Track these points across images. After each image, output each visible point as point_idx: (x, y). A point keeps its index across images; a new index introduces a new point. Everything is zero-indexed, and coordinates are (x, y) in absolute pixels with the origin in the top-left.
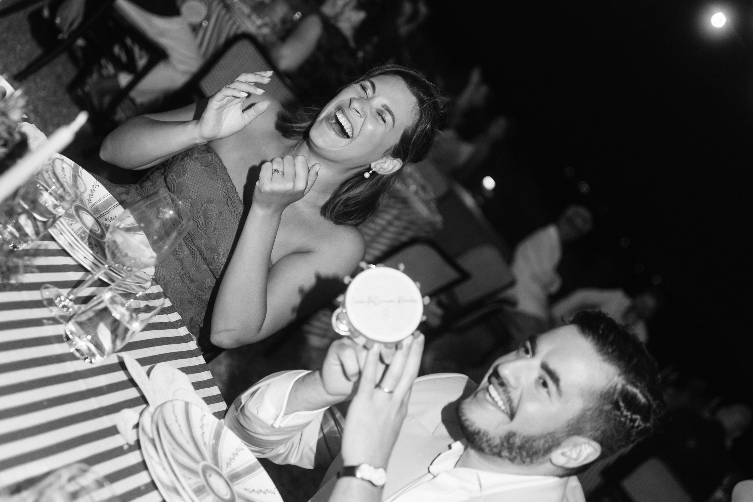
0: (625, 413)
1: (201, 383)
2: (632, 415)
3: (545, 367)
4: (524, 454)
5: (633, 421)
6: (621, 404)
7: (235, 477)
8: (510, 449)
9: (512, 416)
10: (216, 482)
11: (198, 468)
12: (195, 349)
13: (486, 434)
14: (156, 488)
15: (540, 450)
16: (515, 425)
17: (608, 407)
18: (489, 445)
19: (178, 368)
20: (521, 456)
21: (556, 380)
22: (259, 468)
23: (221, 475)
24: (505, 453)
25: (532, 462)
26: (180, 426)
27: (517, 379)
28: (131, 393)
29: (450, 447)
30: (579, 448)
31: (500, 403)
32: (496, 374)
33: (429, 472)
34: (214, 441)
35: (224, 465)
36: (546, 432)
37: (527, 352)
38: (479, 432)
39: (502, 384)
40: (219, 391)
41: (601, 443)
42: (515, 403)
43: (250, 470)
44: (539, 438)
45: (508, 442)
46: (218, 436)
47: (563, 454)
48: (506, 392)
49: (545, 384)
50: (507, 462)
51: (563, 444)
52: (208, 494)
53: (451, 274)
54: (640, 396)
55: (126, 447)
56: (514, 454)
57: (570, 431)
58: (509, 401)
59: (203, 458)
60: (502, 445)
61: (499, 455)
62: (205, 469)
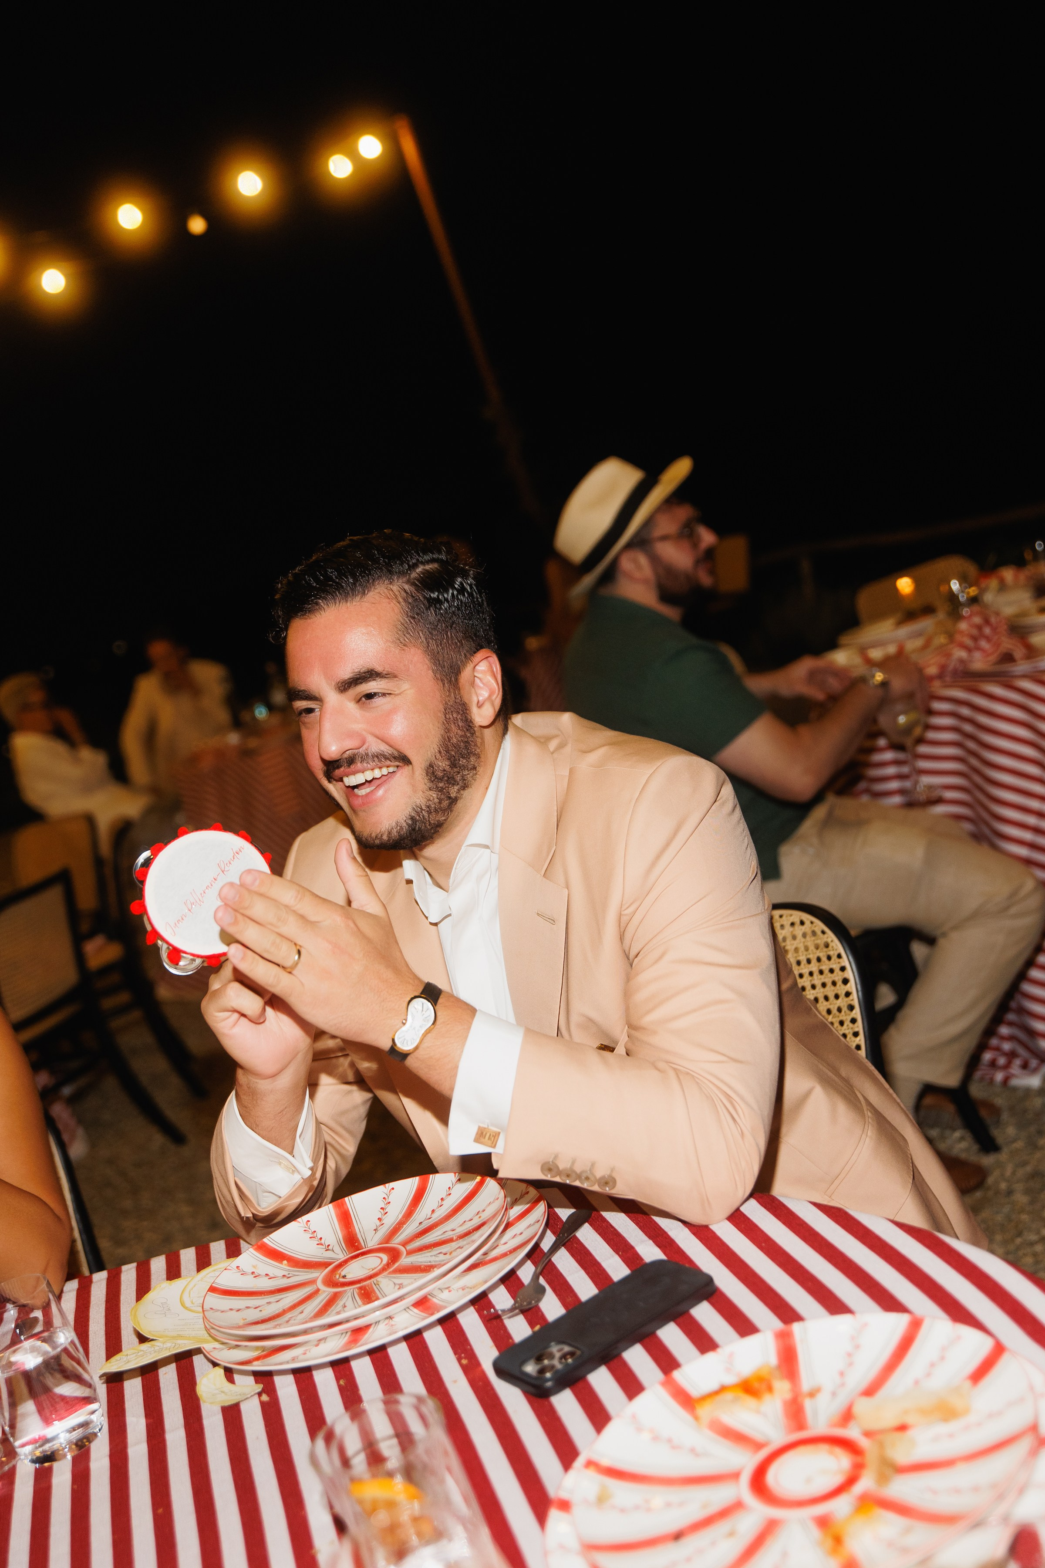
0: (449, 596)
1: (170, 1272)
2: (454, 588)
3: (345, 686)
4: (463, 762)
5: (462, 590)
6: (434, 595)
7: (352, 1241)
8: (450, 780)
9: (405, 760)
10: (356, 1270)
11: (326, 1292)
12: (108, 1273)
13: (418, 810)
14: (346, 1361)
15: (465, 736)
16: (419, 761)
17: (431, 615)
18: (436, 811)
19: (137, 1302)
20: (464, 767)
21: (370, 675)
22: (344, 1204)
23: (346, 1262)
24: (453, 791)
25: (478, 756)
26: (248, 1307)
27: (351, 734)
28: (168, 1377)
29: (409, 882)
30: (477, 681)
31: (377, 773)
32: (332, 767)
33: (436, 924)
34: (285, 1262)
35: (329, 1254)
36: (441, 715)
37: (310, 711)
38: (412, 818)
39: (351, 761)
40: (190, 1248)
41: (479, 647)
42: (384, 748)
43: (345, 1219)
44: (447, 730)
45: (441, 779)
46: (276, 1255)
47: (480, 706)
48: (365, 758)
49: (370, 696)
50: (466, 793)
51: (466, 699)
52: (377, 1284)
53: (54, 896)
54: (428, 567)
55: (265, 1398)
56: (458, 778)
57: (450, 682)
58: (380, 757)
59: (313, 1282)
60: (441, 790)
61: (453, 801)
62: (330, 1282)
